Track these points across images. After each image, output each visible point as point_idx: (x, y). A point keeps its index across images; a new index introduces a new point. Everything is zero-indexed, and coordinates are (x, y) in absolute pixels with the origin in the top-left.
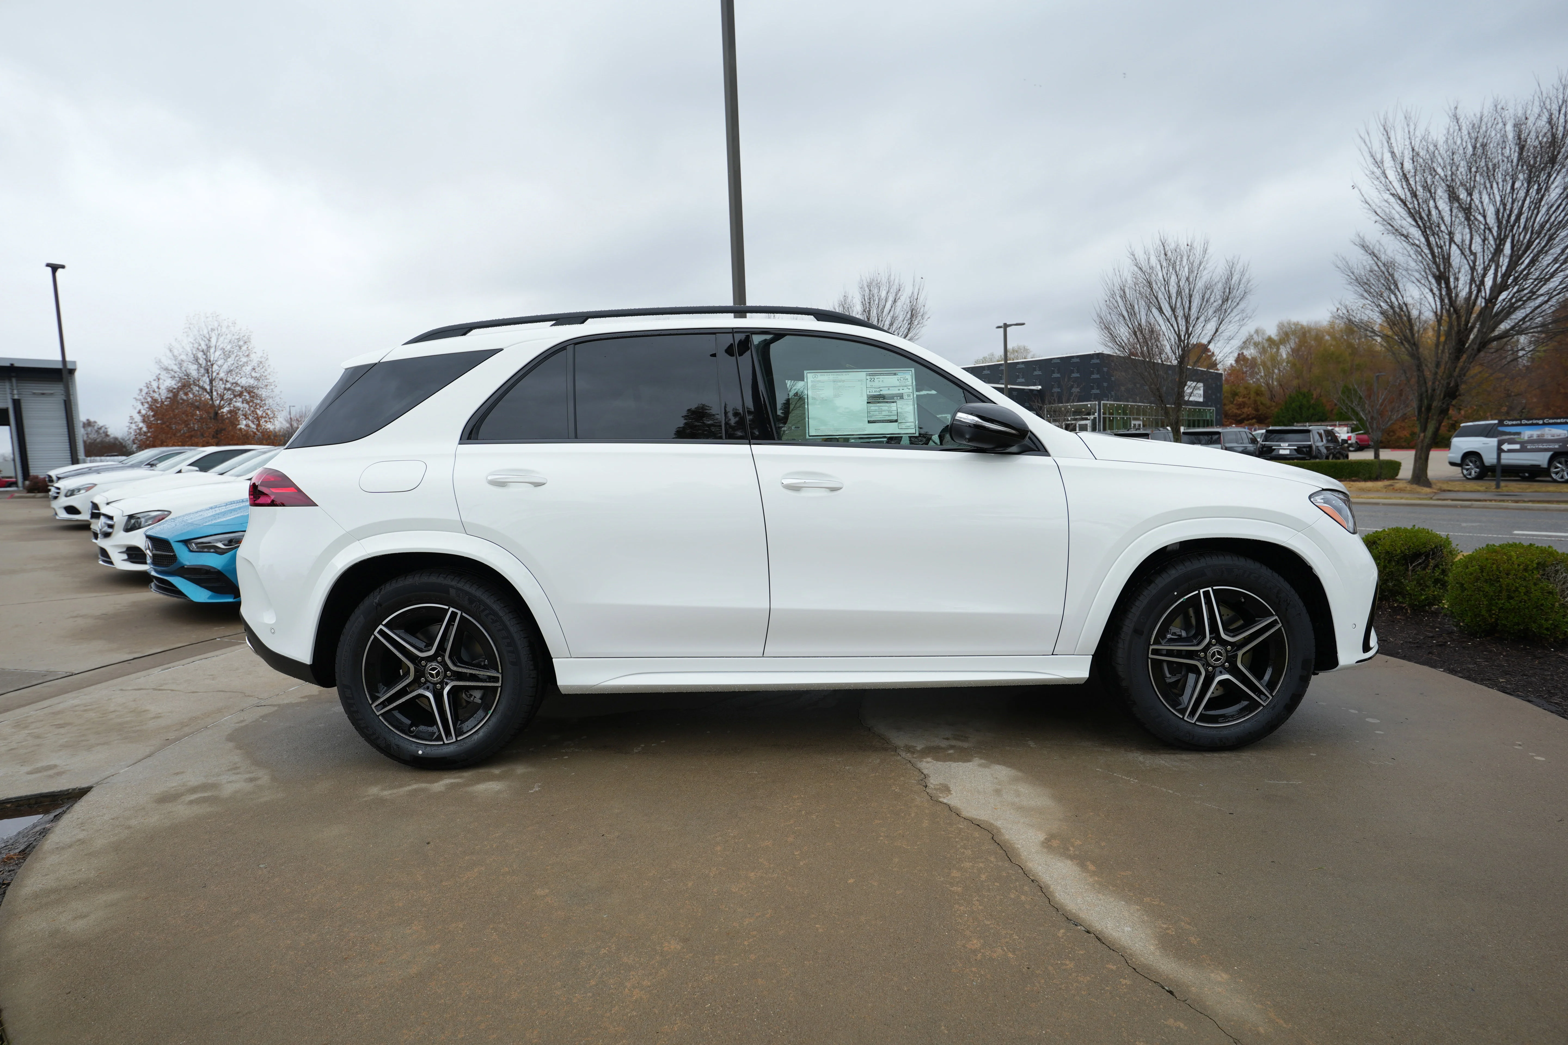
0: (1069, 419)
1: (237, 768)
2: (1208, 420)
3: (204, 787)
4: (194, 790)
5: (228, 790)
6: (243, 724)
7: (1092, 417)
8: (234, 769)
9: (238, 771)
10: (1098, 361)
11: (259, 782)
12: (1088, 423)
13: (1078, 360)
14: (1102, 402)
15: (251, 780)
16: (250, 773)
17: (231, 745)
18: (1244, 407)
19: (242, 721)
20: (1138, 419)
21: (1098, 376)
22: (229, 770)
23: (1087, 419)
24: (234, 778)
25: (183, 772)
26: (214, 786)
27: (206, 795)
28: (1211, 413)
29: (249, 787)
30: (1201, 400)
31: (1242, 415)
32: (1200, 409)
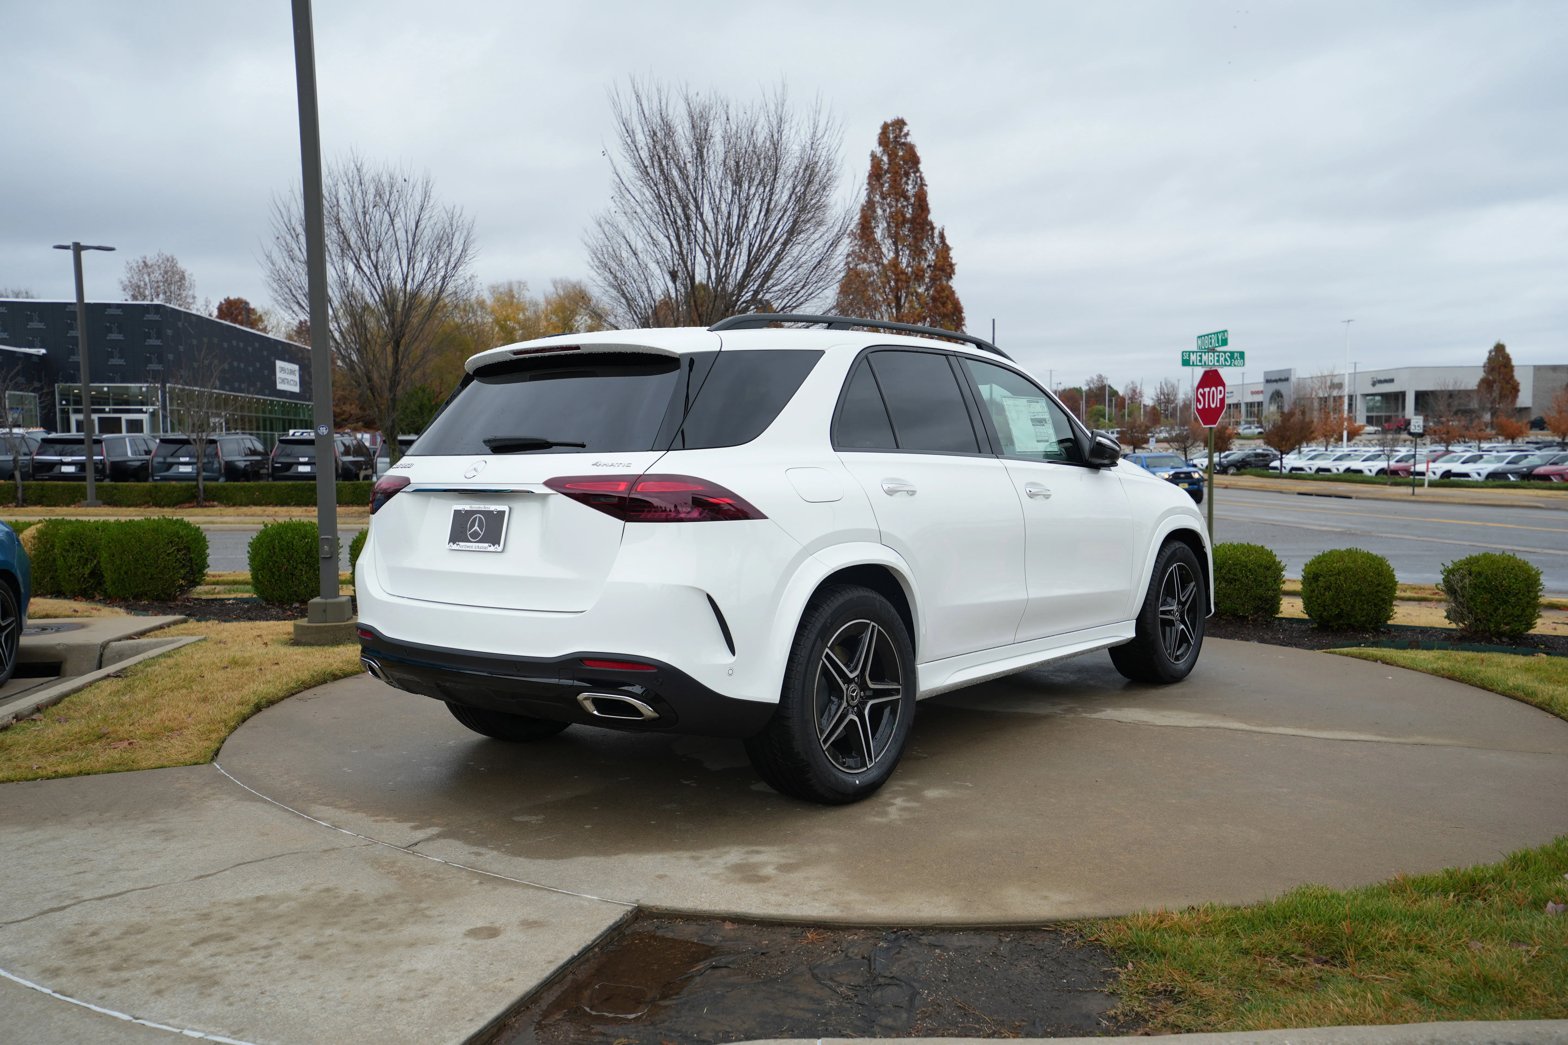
0: (107, 409)
2: (306, 421)
7: (151, 409)
10: (157, 318)
12: (144, 417)
13: (119, 312)
14: (168, 385)
18: (344, 403)
20: (219, 415)
21: (158, 342)
23: (141, 411)
28: (310, 410)
30: (296, 389)
31: (343, 414)
32: (296, 404)
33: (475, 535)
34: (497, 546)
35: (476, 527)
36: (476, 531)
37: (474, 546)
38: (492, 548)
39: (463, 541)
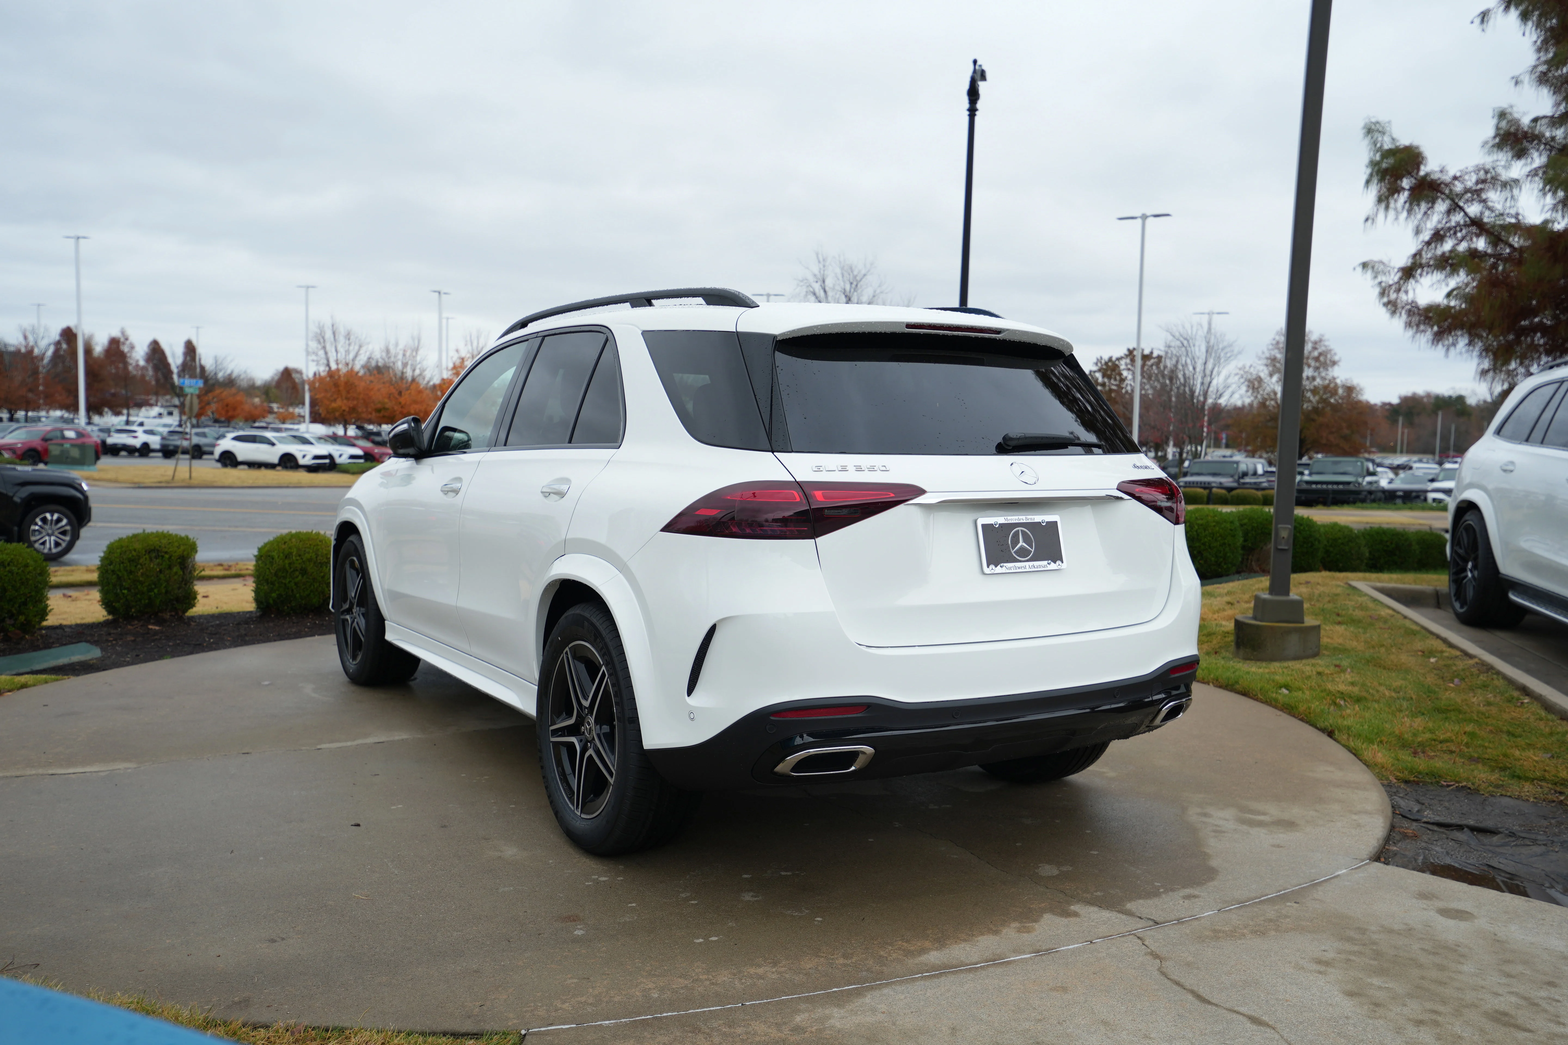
1: (1215, 831)
3: (1252, 823)
4: (1261, 824)
5: (1229, 813)
6: (1188, 891)
8: (1218, 832)
9: (1214, 828)
11: (1199, 810)
15: (1205, 815)
16: (1204, 822)
17: (1214, 863)
19: (1188, 897)
22: (1224, 832)
24: (1221, 823)
25: (1274, 846)
26: (1243, 822)
27: (1251, 816)
29: (1210, 810)
33: (1023, 553)
34: (1058, 562)
35: (1021, 543)
36: (1022, 548)
37: (1028, 565)
38: (1053, 566)
39: (1007, 562)
